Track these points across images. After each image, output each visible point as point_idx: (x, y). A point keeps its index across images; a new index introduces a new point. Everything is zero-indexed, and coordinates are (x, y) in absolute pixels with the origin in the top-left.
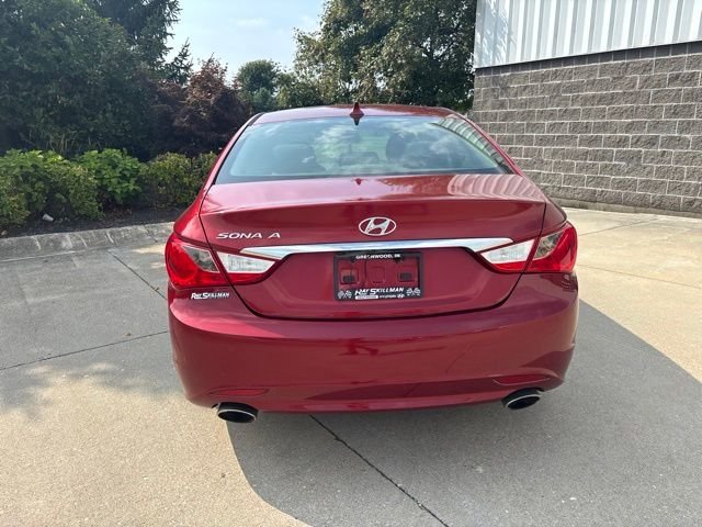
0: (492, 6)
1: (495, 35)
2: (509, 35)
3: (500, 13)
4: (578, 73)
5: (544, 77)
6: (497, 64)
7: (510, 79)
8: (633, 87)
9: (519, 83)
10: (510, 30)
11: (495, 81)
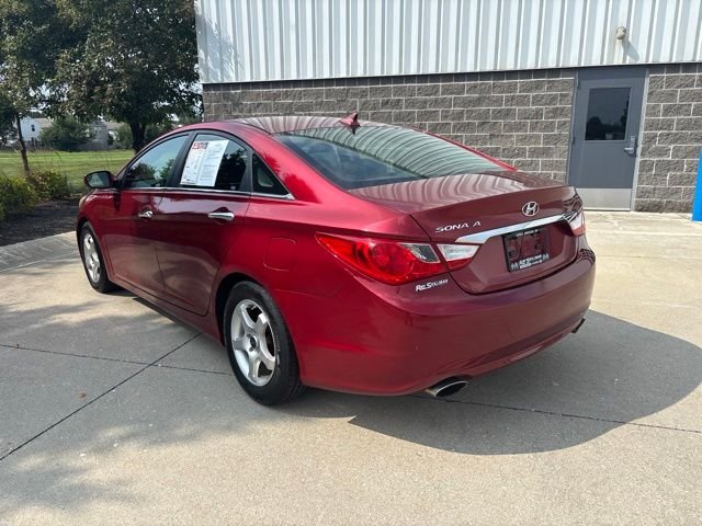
0: (213, 27)
1: (221, 56)
2: (235, 58)
3: (223, 35)
4: (307, 94)
5: (276, 96)
6: (226, 81)
7: (242, 96)
8: (355, 108)
9: (252, 100)
10: (236, 53)
11: (227, 97)
